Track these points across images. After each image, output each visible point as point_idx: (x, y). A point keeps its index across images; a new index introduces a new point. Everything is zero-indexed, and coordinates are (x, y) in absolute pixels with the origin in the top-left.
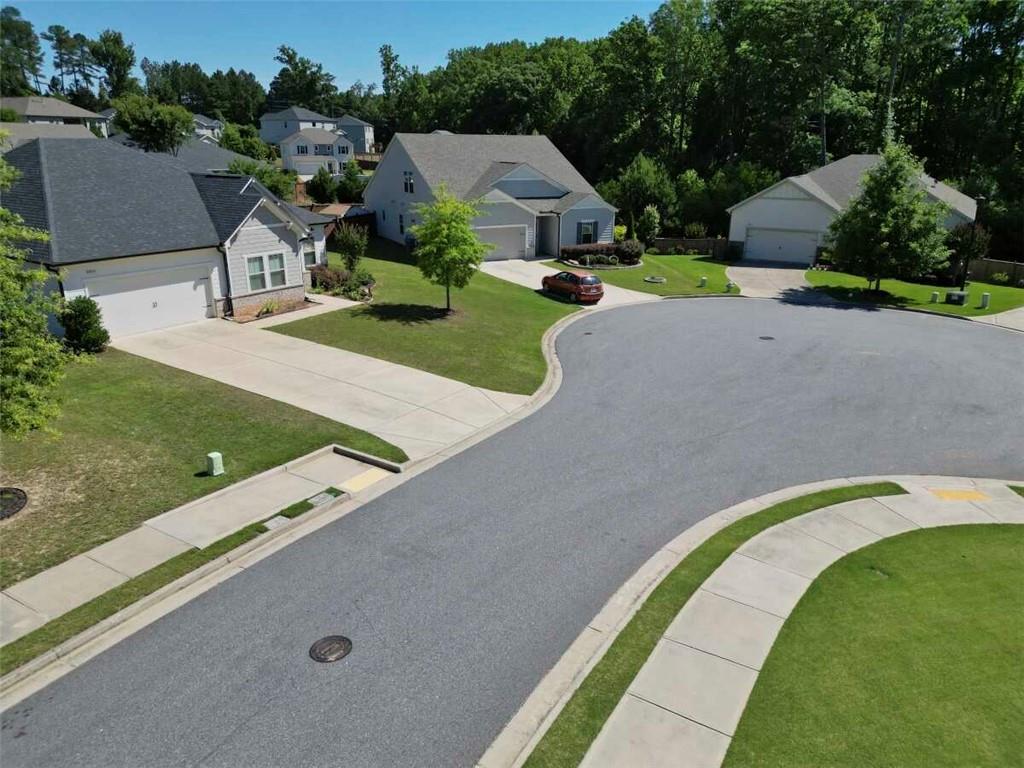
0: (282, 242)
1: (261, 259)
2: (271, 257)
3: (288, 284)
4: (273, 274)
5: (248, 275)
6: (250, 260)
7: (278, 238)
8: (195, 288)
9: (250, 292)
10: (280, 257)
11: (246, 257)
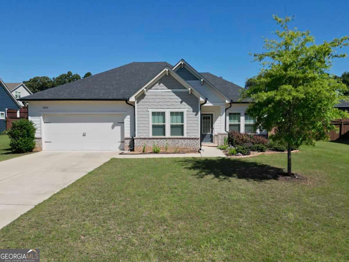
0: (184, 103)
1: (163, 114)
2: (172, 114)
3: (185, 136)
4: (172, 127)
5: (151, 124)
6: (154, 114)
7: (180, 100)
8: (113, 127)
9: (151, 136)
10: (182, 114)
11: (151, 111)
